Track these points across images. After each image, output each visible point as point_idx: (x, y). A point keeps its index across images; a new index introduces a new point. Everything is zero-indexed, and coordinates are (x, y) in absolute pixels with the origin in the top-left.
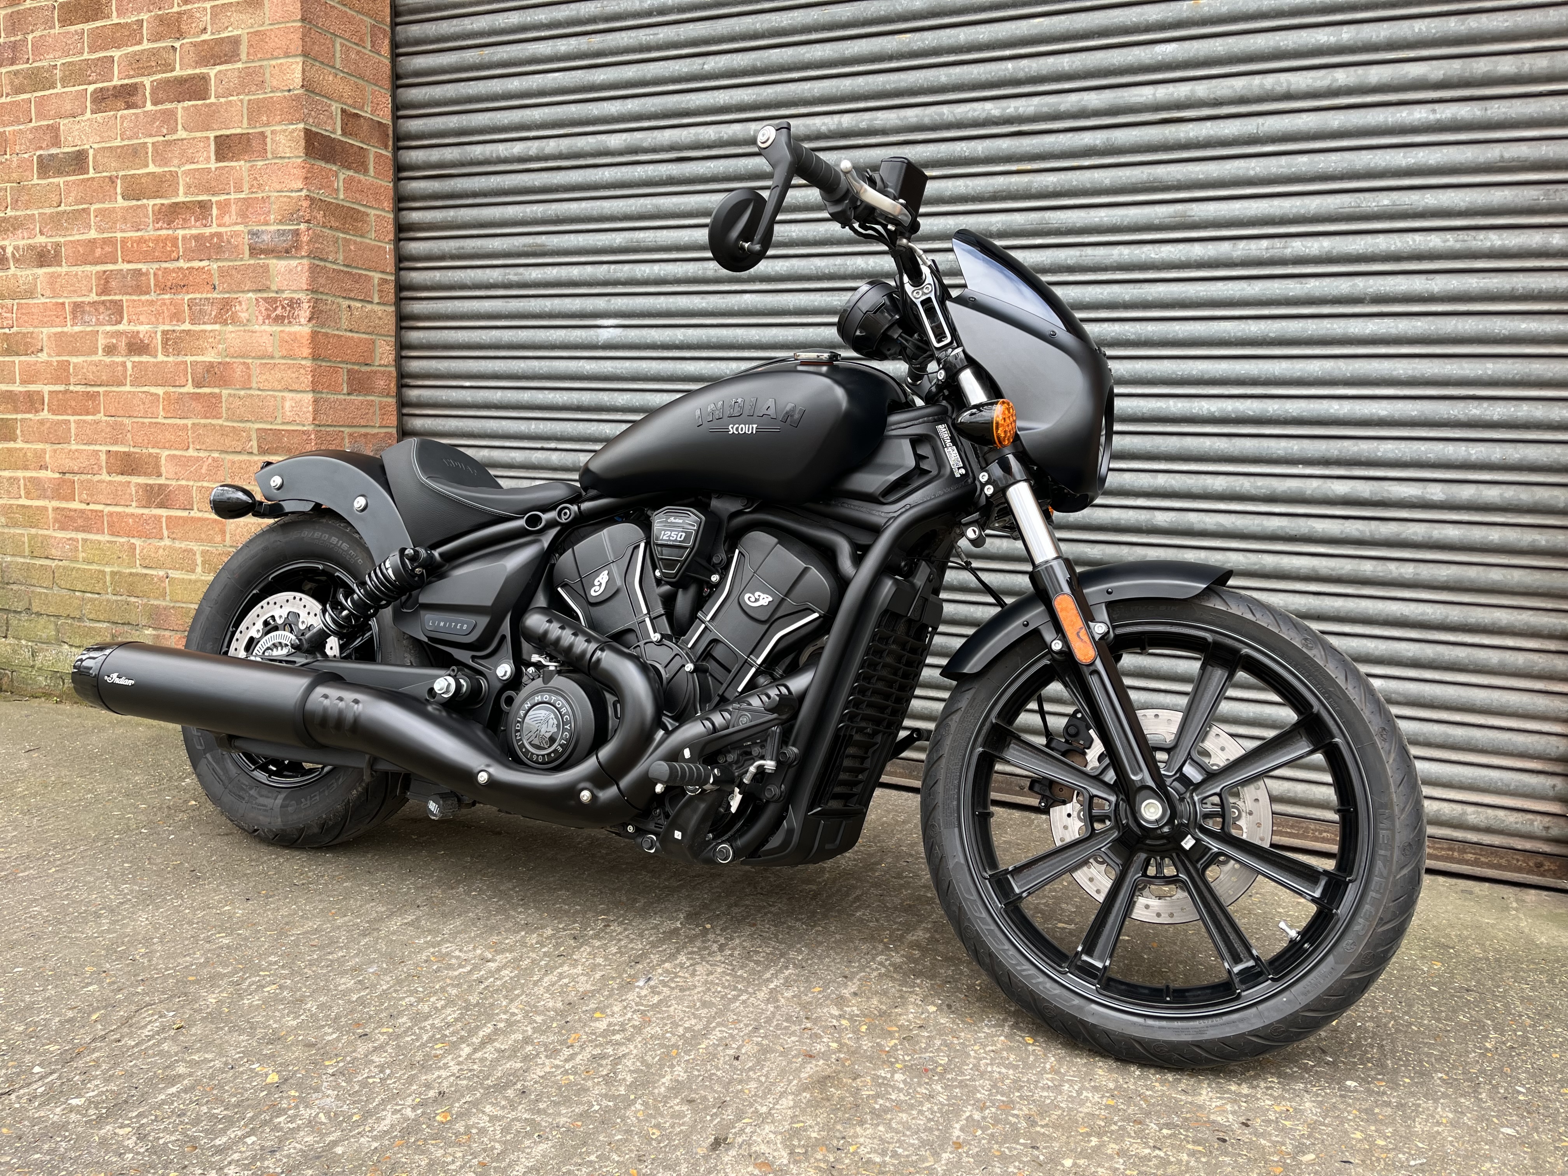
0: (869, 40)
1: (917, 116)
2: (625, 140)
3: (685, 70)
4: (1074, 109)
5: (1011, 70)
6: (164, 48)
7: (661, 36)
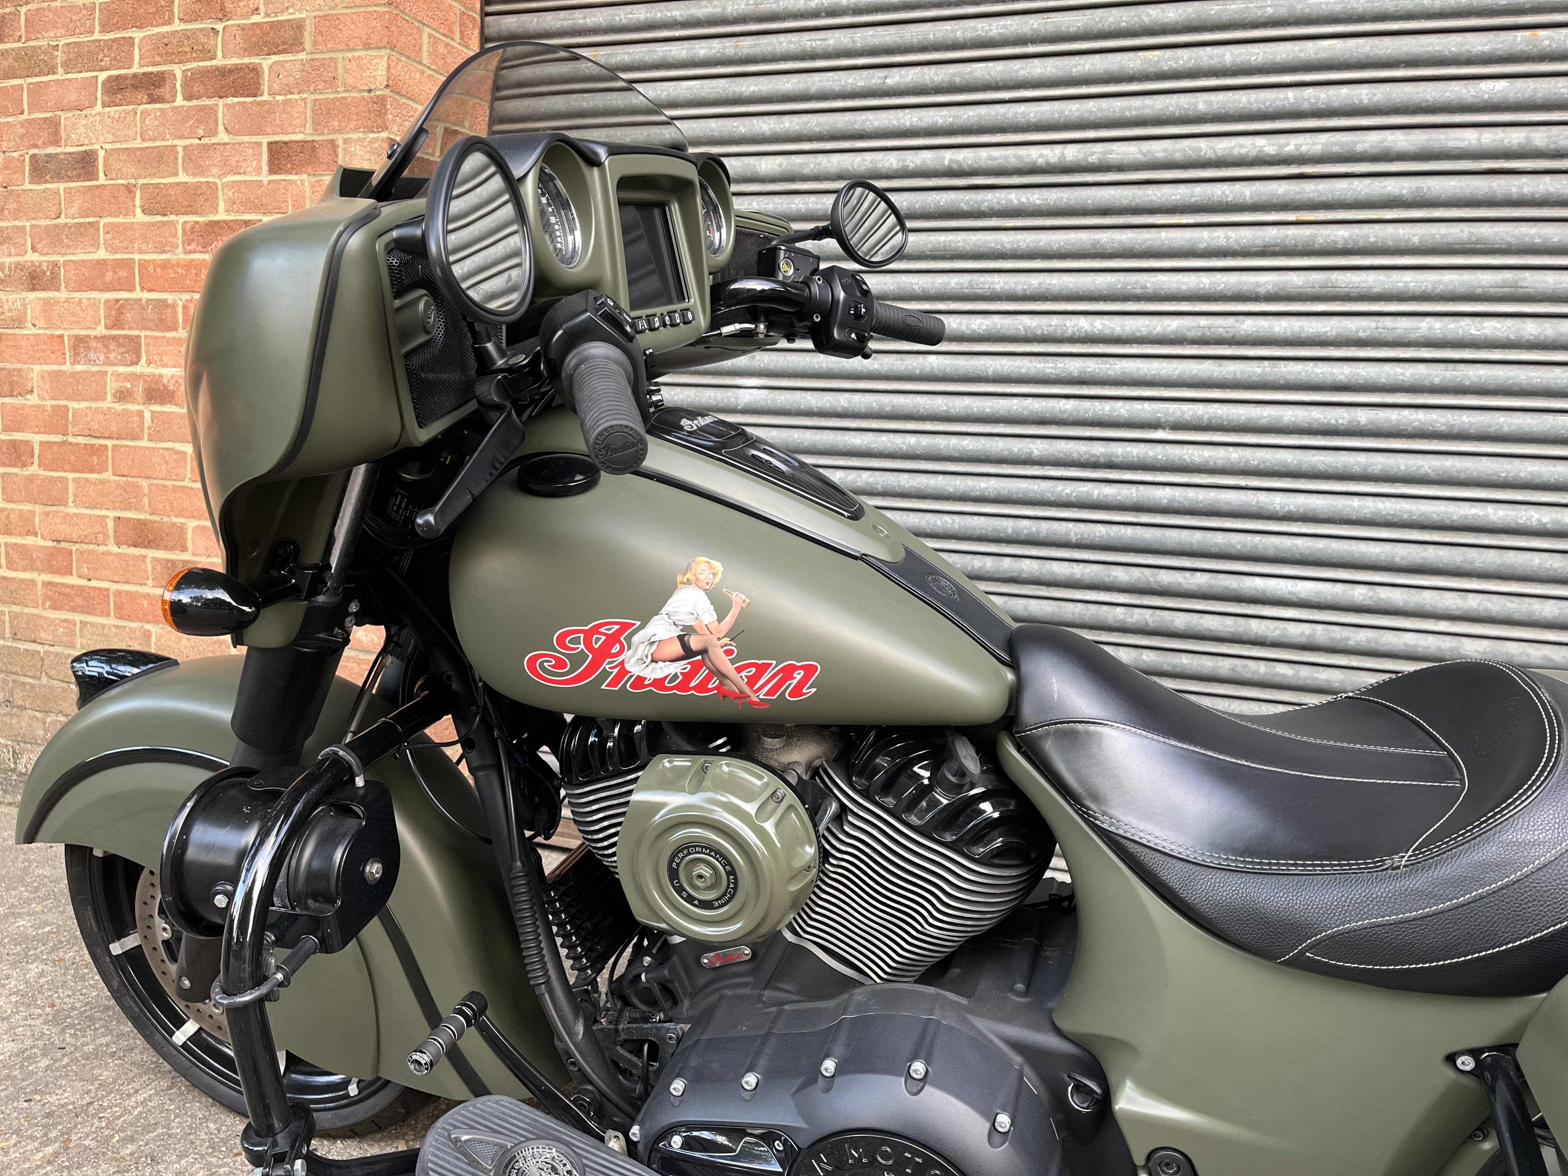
0: (1103, 56)
1: (1165, 150)
2: (780, 165)
3: (861, 84)
4: (1375, 151)
5: (1292, 100)
6: (201, 30)
7: (832, 42)
